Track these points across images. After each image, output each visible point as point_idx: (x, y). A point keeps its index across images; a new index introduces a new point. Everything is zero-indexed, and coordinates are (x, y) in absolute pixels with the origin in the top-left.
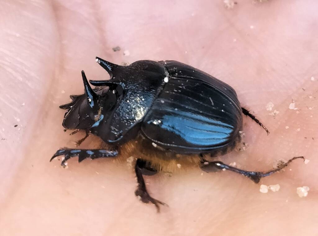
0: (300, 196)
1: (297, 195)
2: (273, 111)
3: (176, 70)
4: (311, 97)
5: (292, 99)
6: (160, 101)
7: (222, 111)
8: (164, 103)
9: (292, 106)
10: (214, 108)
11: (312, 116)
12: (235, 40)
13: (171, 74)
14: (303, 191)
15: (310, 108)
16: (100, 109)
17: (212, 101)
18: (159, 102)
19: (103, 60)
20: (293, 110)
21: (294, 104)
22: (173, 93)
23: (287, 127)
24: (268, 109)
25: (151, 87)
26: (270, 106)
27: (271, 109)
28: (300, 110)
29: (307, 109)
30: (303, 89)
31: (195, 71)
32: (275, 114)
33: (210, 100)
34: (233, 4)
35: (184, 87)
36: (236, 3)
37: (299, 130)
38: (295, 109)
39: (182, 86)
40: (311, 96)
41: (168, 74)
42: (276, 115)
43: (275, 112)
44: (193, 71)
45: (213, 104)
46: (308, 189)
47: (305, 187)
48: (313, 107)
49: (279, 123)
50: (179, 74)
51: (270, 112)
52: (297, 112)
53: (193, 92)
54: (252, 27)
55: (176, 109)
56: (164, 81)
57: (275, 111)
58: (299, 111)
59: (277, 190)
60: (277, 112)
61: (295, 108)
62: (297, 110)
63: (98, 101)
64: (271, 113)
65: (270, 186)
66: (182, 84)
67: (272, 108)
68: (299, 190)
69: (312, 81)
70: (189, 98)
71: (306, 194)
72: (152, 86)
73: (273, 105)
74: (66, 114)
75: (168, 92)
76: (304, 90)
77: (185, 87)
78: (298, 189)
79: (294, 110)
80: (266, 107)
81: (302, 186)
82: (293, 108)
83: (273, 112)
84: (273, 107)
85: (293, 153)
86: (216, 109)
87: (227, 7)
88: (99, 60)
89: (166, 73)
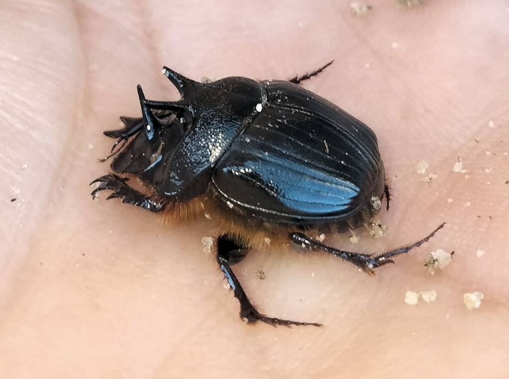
0: (469, 306)
1: (464, 306)
2: (427, 174)
3: (279, 95)
4: (488, 153)
5: (459, 156)
6: (245, 139)
7: (342, 162)
8: (249, 143)
9: (458, 168)
10: (328, 157)
11: (489, 183)
12: (368, 65)
13: (271, 100)
14: (474, 299)
15: (487, 171)
16: (160, 144)
17: (327, 146)
18: (242, 140)
19: (173, 72)
20: (459, 173)
21: (461, 163)
22: (267, 129)
23: (450, 200)
24: (419, 172)
25: (233, 117)
26: (422, 166)
27: (423, 171)
28: (471, 173)
29: (481, 171)
30: (476, 140)
31: (310, 98)
32: (430, 179)
33: (324, 144)
34: (365, 9)
35: (285, 121)
36: (369, 8)
37: (468, 204)
38: (464, 171)
39: (282, 119)
40: (488, 151)
41: (266, 99)
42: (432, 180)
43: (430, 177)
44: (308, 99)
45: (328, 151)
46: (482, 296)
47: (476, 293)
48: (491, 169)
49: (437, 194)
50: (283, 101)
51: (422, 176)
52: (467, 177)
53: (298, 129)
54: (395, 45)
55: (267, 154)
56: (255, 109)
57: (431, 175)
58: (468, 175)
59: (433, 298)
60: (435, 177)
61: (463, 169)
62: (465, 174)
63: (160, 133)
64: (424, 178)
65: (421, 293)
66: (284, 117)
67: (426, 169)
68: (467, 297)
69: (490, 128)
70: (290, 138)
71: (478, 304)
72: (234, 115)
73: (427, 165)
74: (115, 146)
75: (258, 126)
76: (478, 142)
77: (287, 121)
78: (465, 296)
79: (461, 173)
80: (416, 168)
81: (472, 293)
82: (459, 171)
83: (428, 176)
84: (427, 167)
85: (459, 240)
86: (332, 158)
87: (356, 13)
88: (168, 72)
89: (263, 97)
